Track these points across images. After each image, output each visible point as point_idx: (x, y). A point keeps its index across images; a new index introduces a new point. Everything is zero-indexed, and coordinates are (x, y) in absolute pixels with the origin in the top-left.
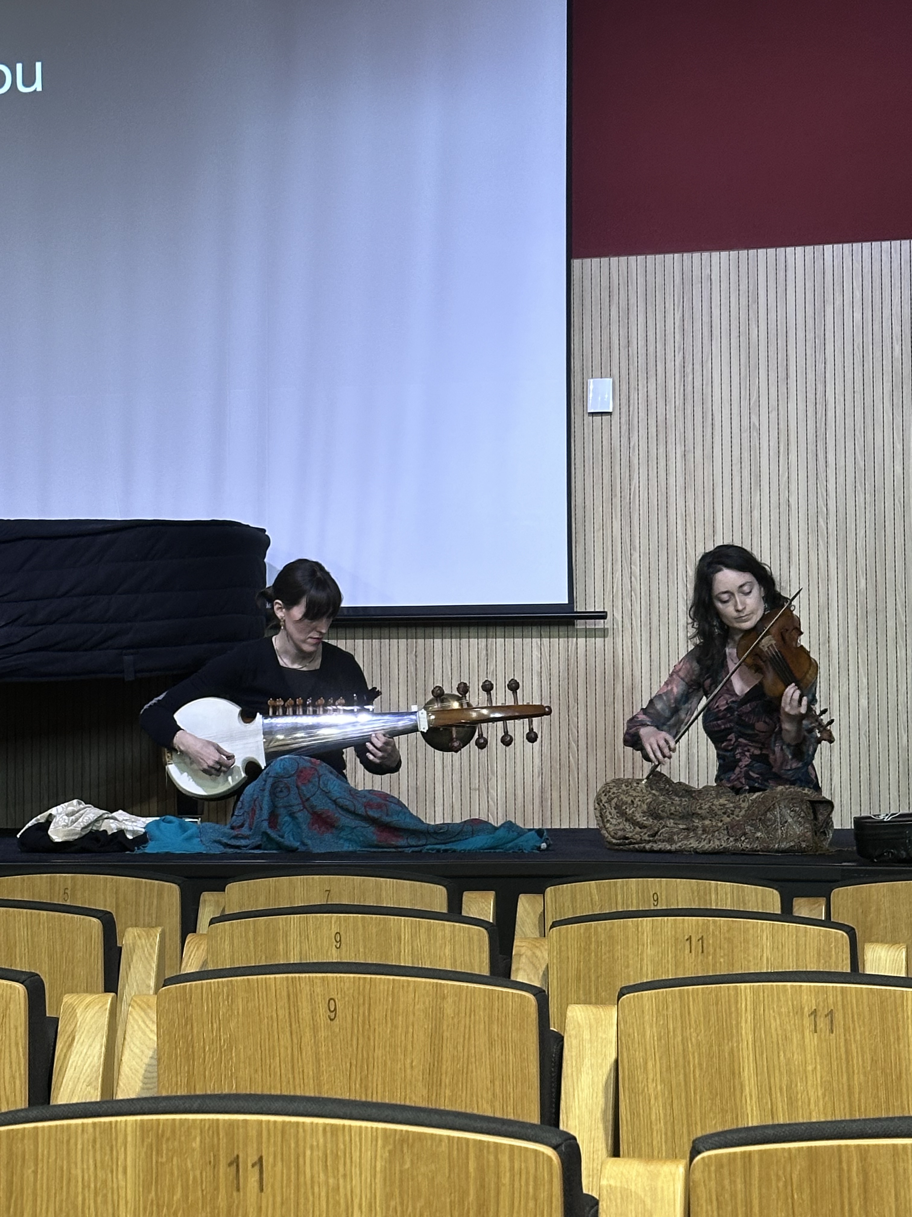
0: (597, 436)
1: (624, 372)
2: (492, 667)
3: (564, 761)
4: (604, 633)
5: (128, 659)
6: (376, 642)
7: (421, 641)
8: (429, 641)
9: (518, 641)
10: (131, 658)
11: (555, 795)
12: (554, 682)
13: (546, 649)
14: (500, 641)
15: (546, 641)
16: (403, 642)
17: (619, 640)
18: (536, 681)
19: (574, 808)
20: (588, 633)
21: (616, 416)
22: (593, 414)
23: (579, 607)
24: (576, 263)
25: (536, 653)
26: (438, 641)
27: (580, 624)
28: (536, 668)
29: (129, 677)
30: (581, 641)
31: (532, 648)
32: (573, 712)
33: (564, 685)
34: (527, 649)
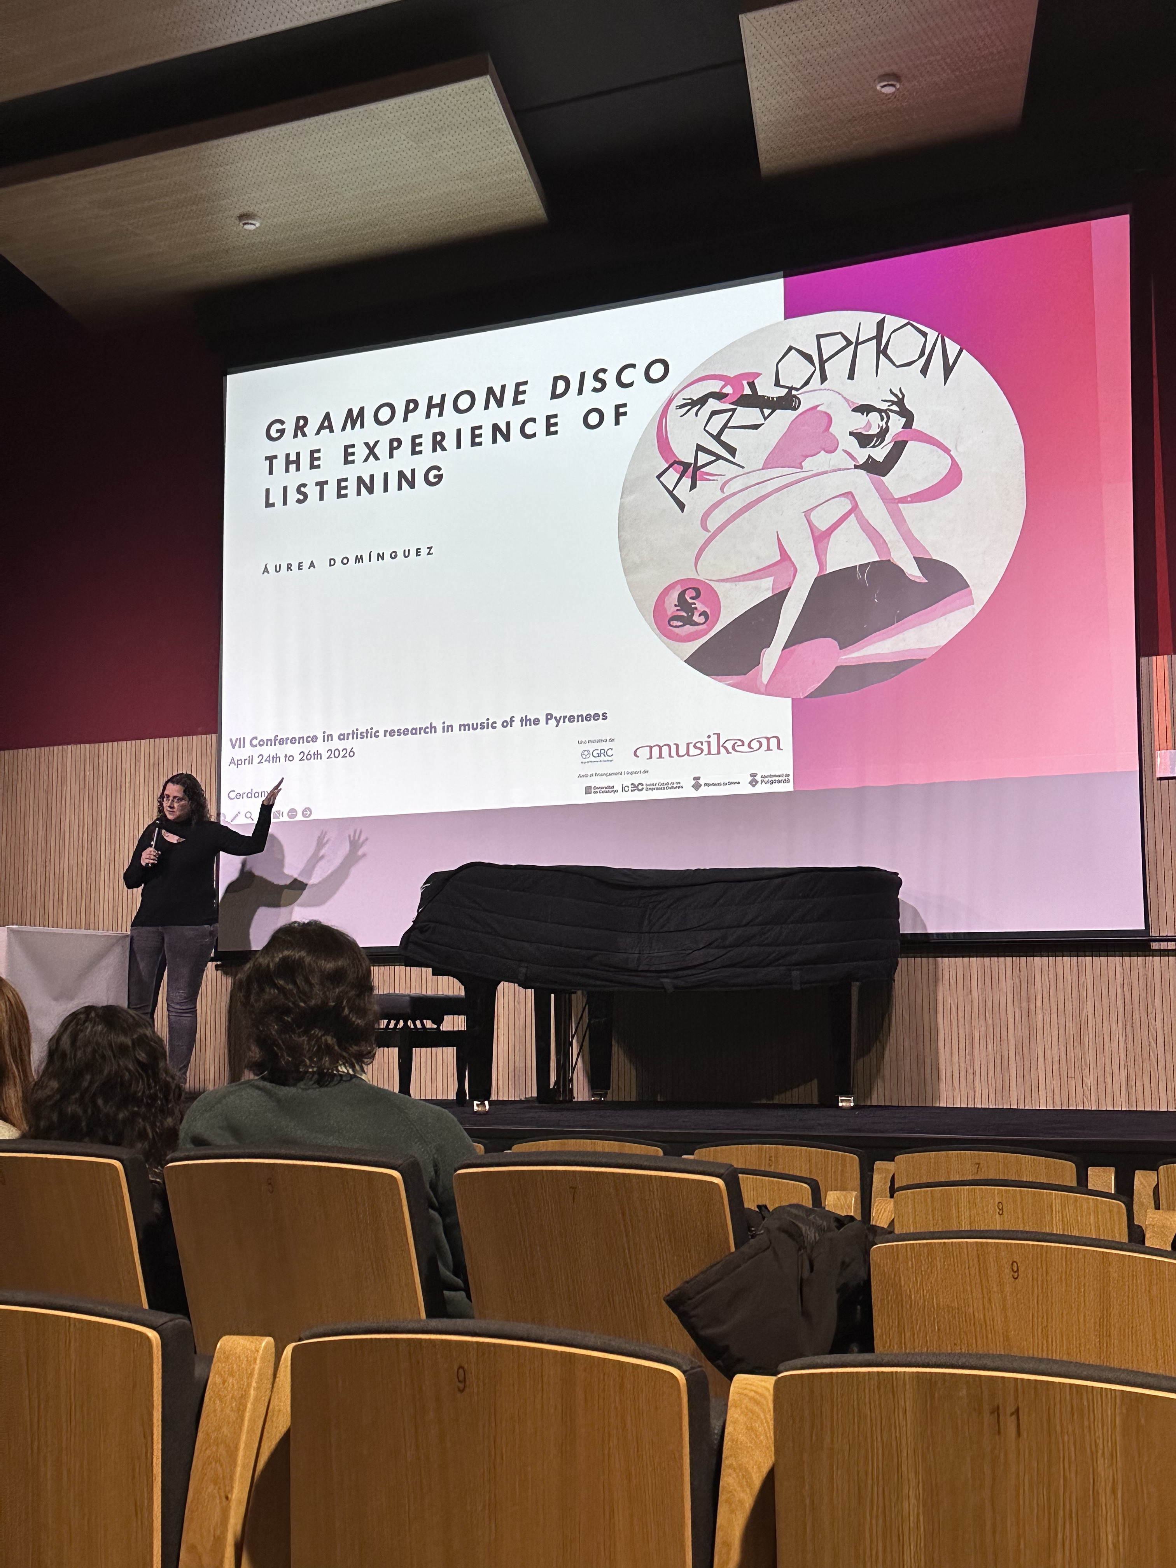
0: (1165, 797)
2: (1083, 980)
3: (1145, 1055)
5: (795, 973)
6: (987, 960)
7: (1023, 960)
8: (1030, 960)
9: (1103, 959)
10: (798, 972)
11: (1139, 1084)
12: (1135, 992)
13: (1127, 966)
14: (1089, 960)
15: (1126, 959)
16: (1009, 960)
18: (1119, 990)
19: (1155, 1096)
20: (1160, 953)
22: (1161, 779)
23: (1154, 933)
24: (1143, 660)
25: (1119, 969)
26: (1037, 959)
27: (1155, 946)
28: (1119, 980)
29: (797, 987)
30: (1157, 959)
31: (1116, 964)
32: (1151, 1016)
33: (1143, 995)
34: (1111, 966)
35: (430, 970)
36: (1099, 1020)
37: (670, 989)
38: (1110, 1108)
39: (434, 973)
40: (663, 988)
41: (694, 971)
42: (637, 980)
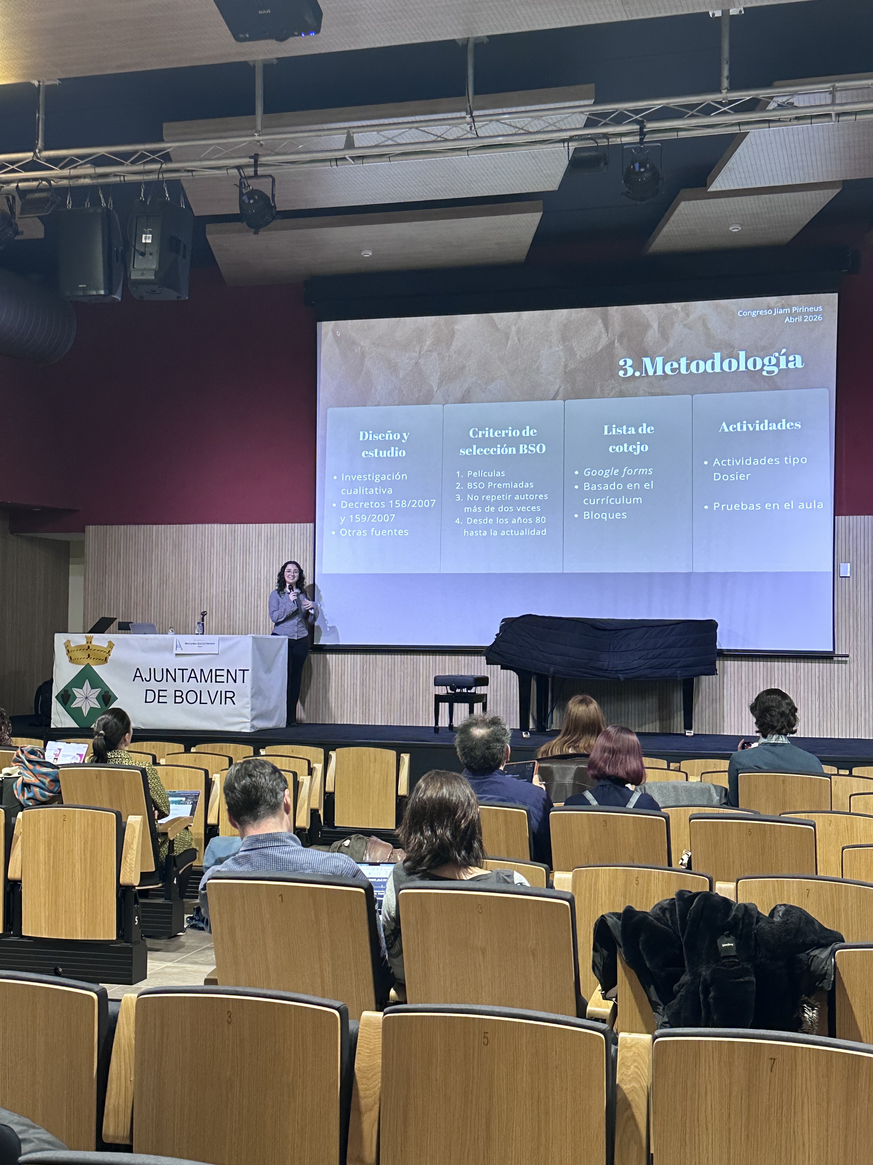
0: (844, 586)
1: (855, 561)
2: (799, 674)
3: (829, 711)
4: (846, 662)
6: (750, 663)
7: (769, 663)
8: (772, 663)
9: (810, 664)
11: (825, 724)
12: (825, 681)
13: (821, 668)
14: (802, 664)
15: (821, 664)
16: (762, 663)
17: (852, 666)
19: (833, 730)
20: (839, 662)
21: (851, 579)
22: (843, 577)
24: (837, 518)
25: (817, 670)
26: (776, 663)
27: (835, 659)
28: (817, 675)
30: (836, 665)
31: (816, 667)
32: (832, 692)
33: (829, 682)
34: (813, 667)
35: (499, 666)
36: (806, 694)
37: (622, 679)
38: (810, 736)
39: (502, 668)
40: (619, 679)
41: (633, 671)
42: (606, 675)
